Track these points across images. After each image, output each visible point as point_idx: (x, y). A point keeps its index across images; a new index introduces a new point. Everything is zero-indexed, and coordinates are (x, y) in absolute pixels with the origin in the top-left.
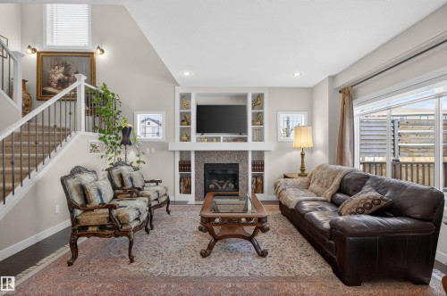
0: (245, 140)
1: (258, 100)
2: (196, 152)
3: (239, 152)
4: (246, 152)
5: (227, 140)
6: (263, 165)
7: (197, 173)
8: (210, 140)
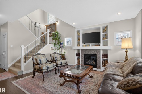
0: (99, 45)
1: (105, 29)
2: (81, 50)
3: (97, 50)
4: (100, 50)
5: (92, 46)
6: (107, 56)
7: (82, 57)
8: (87, 46)
